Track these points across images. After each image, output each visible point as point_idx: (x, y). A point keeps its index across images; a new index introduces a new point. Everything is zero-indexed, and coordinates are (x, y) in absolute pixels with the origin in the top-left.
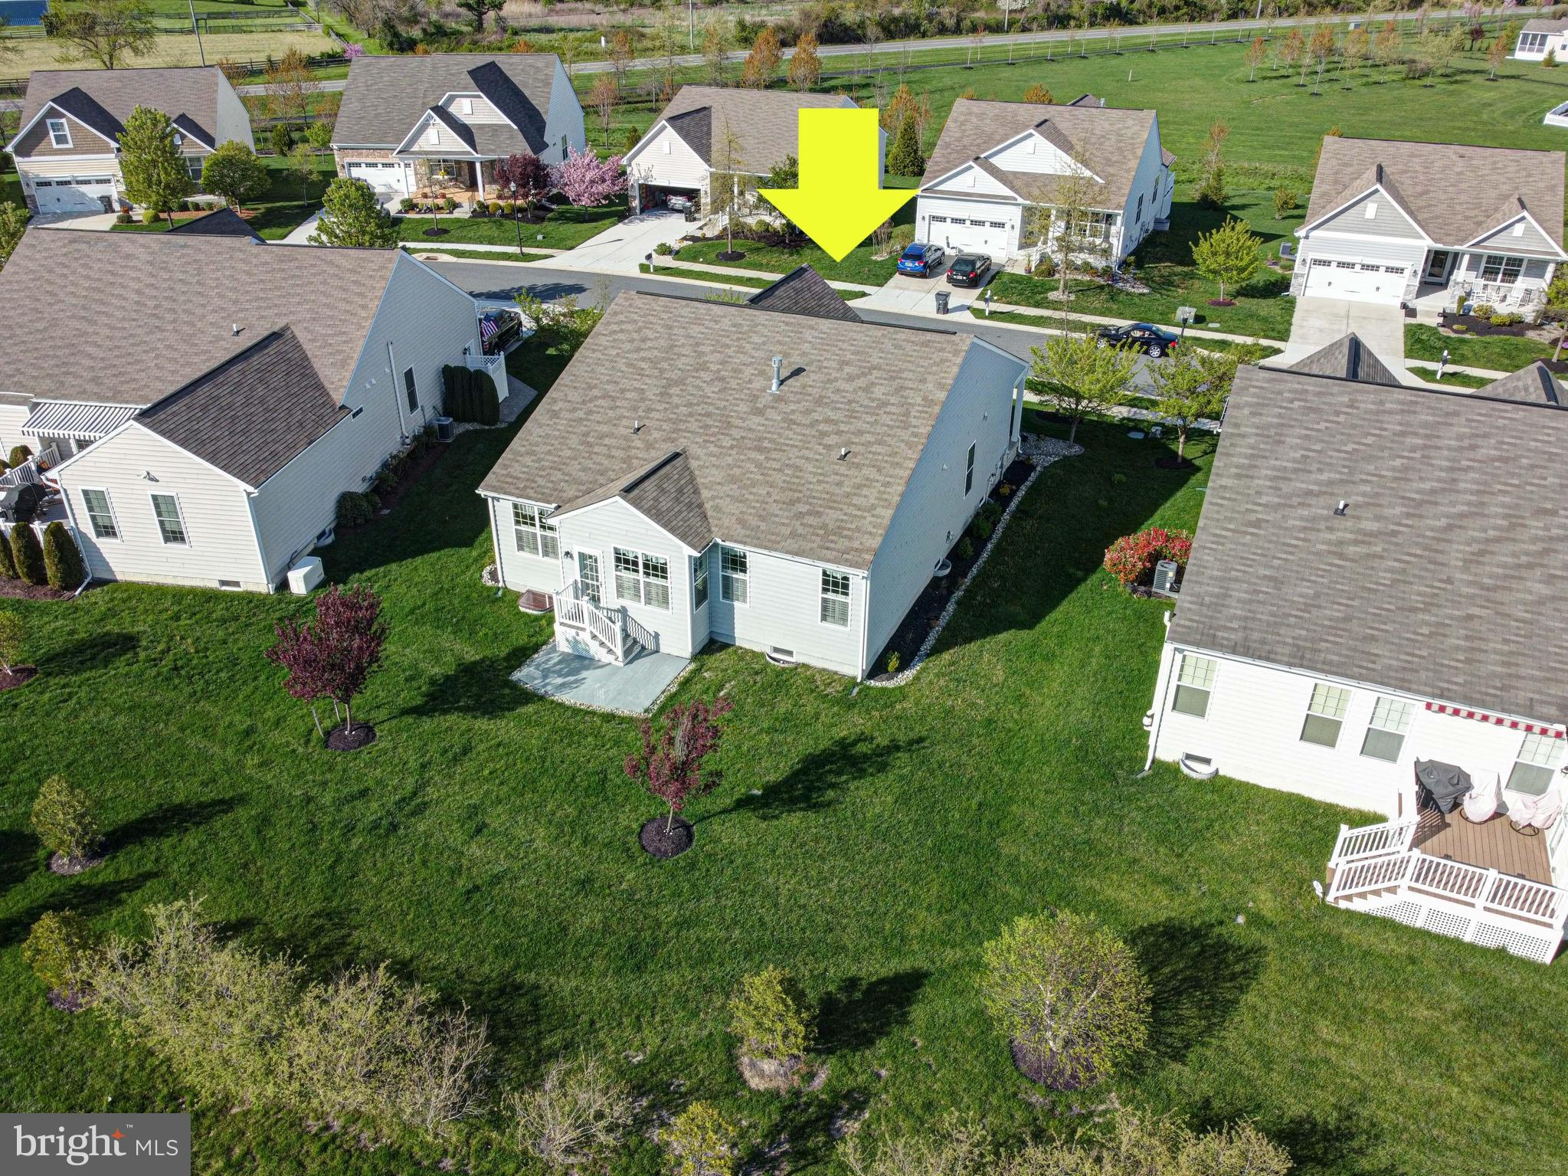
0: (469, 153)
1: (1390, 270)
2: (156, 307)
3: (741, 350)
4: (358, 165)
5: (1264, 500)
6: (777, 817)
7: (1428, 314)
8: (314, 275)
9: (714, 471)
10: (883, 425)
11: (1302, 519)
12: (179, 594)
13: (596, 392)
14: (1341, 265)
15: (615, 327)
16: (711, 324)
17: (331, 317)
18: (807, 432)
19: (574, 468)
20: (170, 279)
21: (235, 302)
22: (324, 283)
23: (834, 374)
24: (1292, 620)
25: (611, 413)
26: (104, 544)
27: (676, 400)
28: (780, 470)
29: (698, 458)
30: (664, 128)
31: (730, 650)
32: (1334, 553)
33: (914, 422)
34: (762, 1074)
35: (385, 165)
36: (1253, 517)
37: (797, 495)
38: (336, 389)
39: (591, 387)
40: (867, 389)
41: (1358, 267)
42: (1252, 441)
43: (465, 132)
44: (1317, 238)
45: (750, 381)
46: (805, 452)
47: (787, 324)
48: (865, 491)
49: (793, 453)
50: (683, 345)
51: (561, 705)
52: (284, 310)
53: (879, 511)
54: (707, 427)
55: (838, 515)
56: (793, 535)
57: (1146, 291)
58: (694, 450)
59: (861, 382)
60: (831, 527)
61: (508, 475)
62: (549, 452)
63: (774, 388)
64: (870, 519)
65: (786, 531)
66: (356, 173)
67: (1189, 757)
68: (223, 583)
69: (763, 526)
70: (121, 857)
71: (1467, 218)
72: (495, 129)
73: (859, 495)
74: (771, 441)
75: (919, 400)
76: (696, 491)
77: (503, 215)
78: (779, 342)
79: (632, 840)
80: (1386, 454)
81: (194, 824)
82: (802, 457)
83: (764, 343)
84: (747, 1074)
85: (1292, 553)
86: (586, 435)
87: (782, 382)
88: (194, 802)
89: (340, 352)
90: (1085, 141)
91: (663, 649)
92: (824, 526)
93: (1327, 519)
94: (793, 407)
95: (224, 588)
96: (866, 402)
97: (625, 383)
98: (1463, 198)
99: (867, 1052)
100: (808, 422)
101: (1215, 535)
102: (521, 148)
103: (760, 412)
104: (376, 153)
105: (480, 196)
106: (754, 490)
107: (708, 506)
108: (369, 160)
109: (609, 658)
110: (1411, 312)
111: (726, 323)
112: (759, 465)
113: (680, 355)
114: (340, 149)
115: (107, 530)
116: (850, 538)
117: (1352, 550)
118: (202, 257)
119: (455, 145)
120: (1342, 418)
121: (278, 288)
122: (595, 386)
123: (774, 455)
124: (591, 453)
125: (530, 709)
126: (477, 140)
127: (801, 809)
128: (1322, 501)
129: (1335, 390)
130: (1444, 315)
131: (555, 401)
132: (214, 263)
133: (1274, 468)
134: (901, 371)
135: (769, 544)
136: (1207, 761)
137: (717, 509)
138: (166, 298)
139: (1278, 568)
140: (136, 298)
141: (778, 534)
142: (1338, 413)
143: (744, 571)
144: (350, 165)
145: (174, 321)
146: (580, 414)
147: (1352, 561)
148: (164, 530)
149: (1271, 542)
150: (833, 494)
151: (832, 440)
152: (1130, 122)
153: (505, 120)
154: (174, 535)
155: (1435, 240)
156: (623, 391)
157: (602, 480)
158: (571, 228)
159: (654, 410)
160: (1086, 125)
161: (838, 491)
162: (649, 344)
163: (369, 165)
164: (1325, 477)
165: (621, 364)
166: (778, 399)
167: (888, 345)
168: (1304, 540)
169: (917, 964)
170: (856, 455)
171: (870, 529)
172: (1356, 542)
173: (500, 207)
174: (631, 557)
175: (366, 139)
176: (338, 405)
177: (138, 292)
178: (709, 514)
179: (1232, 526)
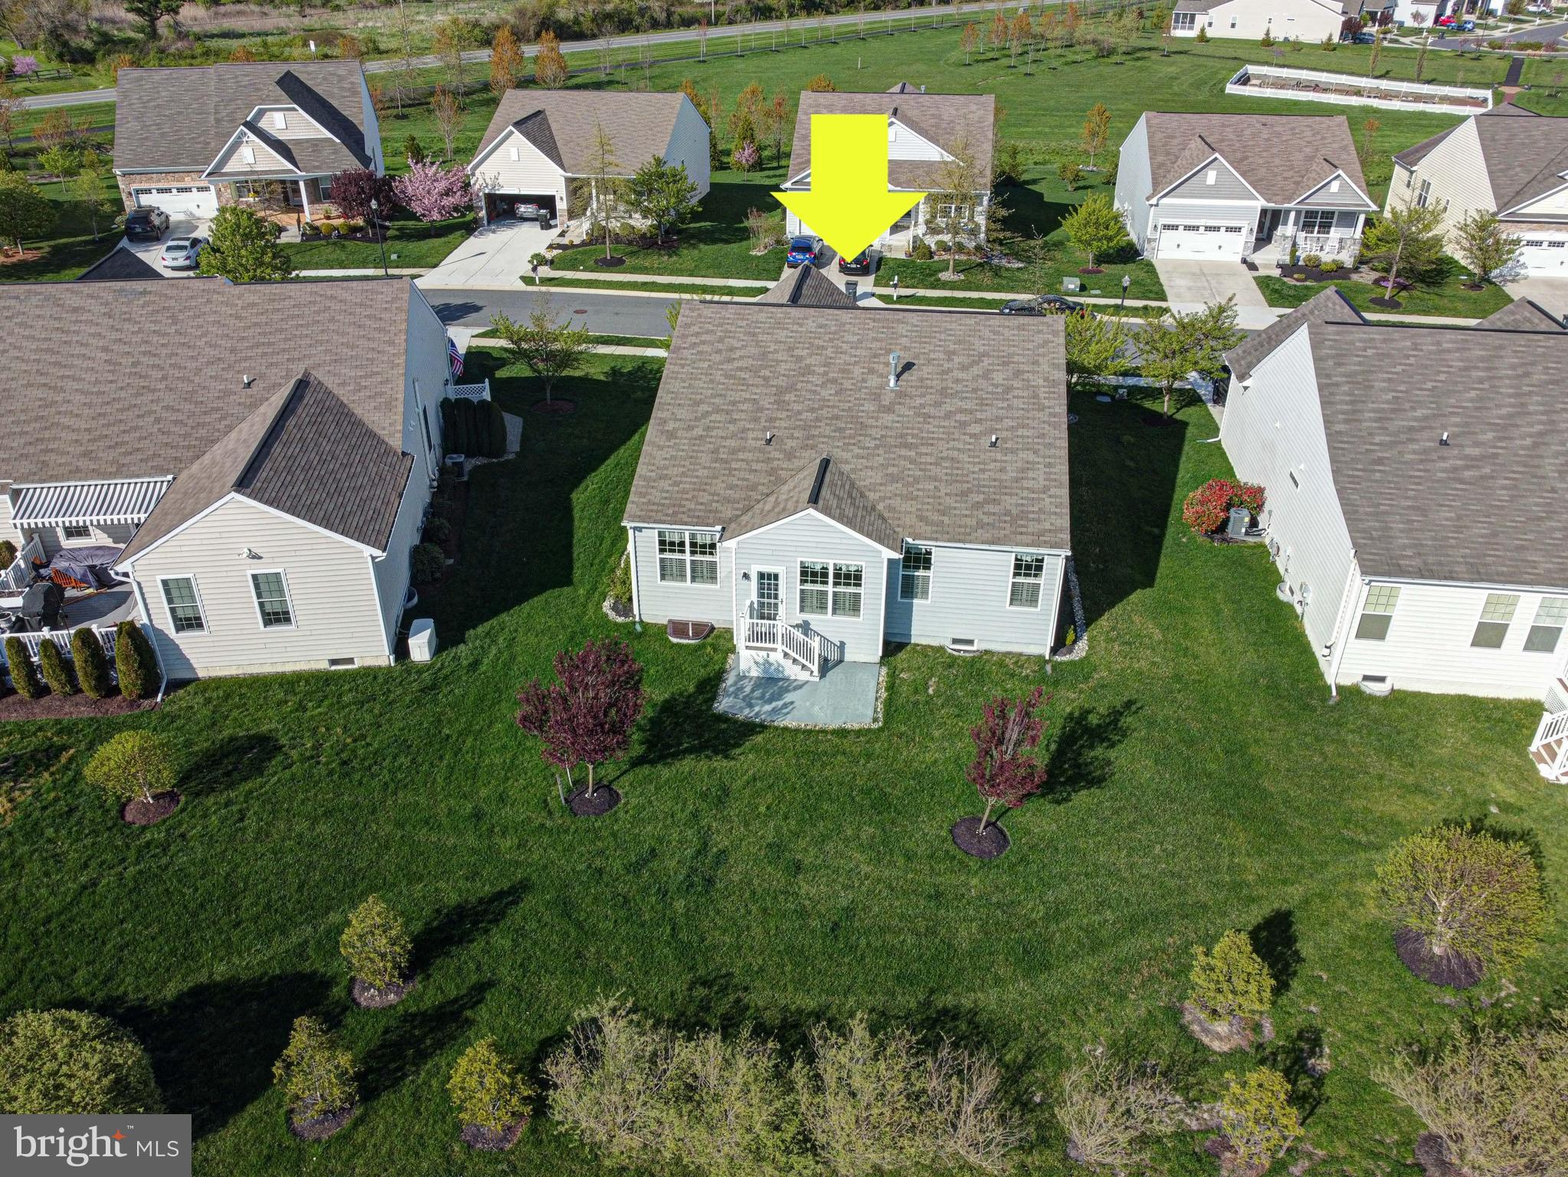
0: (291, 171)
1: (1229, 229)
2: (135, 364)
3: (839, 351)
4: (148, 191)
5: (1377, 439)
6: (1066, 800)
7: (1266, 266)
8: (318, 312)
9: (870, 473)
10: (1018, 409)
11: (1414, 452)
12: (290, 682)
13: (704, 408)
14: (1187, 228)
15: (694, 340)
16: (795, 327)
17: (356, 357)
18: (946, 424)
19: (719, 486)
20: (140, 331)
21: (233, 350)
22: (332, 320)
23: (946, 366)
24: (1453, 541)
25: (731, 427)
26: (186, 641)
27: (796, 407)
28: (936, 464)
29: (847, 462)
30: (512, 133)
31: (909, 648)
32: (1454, 479)
33: (1046, 403)
34: (1220, 1038)
35: (180, 190)
36: (1374, 456)
37: (966, 486)
38: (391, 435)
39: (698, 403)
40: (986, 375)
41: (1202, 229)
42: (1346, 388)
43: (282, 148)
44: (1166, 205)
45: (864, 381)
46: (952, 443)
47: (874, 321)
48: (1031, 474)
49: (941, 444)
50: (776, 351)
51: (786, 729)
52: (296, 355)
53: (1053, 491)
54: (840, 430)
55: (1014, 500)
56: (981, 525)
57: (1021, 265)
58: (838, 454)
59: (976, 370)
60: (1014, 512)
61: (649, 503)
62: (683, 474)
63: (892, 383)
64: (1048, 500)
65: (973, 522)
66: (146, 200)
67: (1366, 678)
68: (334, 662)
69: (946, 519)
70: (437, 976)
71: (1286, 179)
72: (316, 144)
73: (1027, 479)
74: (913, 436)
75: (1041, 382)
76: (862, 495)
77: (339, 236)
78: (876, 339)
79: (948, 845)
80: (1460, 387)
81: (490, 922)
82: (953, 449)
83: (860, 341)
84: (1206, 1040)
85: (1419, 484)
86: (715, 451)
87: (898, 376)
88: (473, 900)
89: (381, 394)
90: (937, 126)
91: (848, 657)
92: (1008, 513)
93: (1435, 450)
94: (919, 401)
95: (334, 668)
96: (990, 389)
97: (733, 396)
98: (1277, 161)
99: (1290, 994)
100: (942, 414)
101: (1349, 476)
102: (349, 163)
103: (889, 410)
104: (169, 177)
105: (307, 216)
106: (920, 486)
107: (880, 507)
108: (161, 186)
109: (804, 676)
110: (1252, 267)
111: (811, 325)
112: (912, 462)
113: (778, 361)
114: (124, 175)
115: (190, 622)
116: (1039, 521)
117: (1467, 474)
118: (172, 303)
119: (274, 163)
120: (1412, 360)
121: (281, 331)
122: (701, 402)
123: (924, 450)
124: (730, 469)
125: (759, 739)
126: (297, 158)
127: (1084, 788)
128: (1426, 434)
129: (1396, 336)
130: (1279, 266)
131: (664, 421)
132: (190, 309)
133: (1374, 411)
134: (1010, 355)
135: (960, 536)
136: (1382, 679)
137: (890, 508)
138: (144, 353)
139: (1414, 498)
140: (104, 356)
141: (966, 526)
142: (1408, 357)
143: (929, 568)
144: (138, 192)
145: (164, 378)
146: (699, 431)
147: (1470, 484)
148: (264, 613)
149: (1397, 476)
150: (1001, 481)
151: (976, 429)
152: (973, 107)
153: (327, 134)
154: (276, 617)
155: (1269, 201)
156: (734, 403)
157: (755, 495)
158: (425, 245)
159: (776, 419)
160: (933, 111)
161: (1004, 477)
162: (738, 354)
163: (160, 191)
164: (1419, 413)
165: (718, 376)
166: (901, 394)
167: (987, 333)
168: (1425, 471)
169: (1276, 906)
170: (1005, 440)
171: (1053, 509)
172: (1468, 467)
173: (335, 229)
174: (818, 568)
175: (157, 163)
176: (400, 451)
177: (105, 349)
178: (886, 515)
179: (1359, 466)
